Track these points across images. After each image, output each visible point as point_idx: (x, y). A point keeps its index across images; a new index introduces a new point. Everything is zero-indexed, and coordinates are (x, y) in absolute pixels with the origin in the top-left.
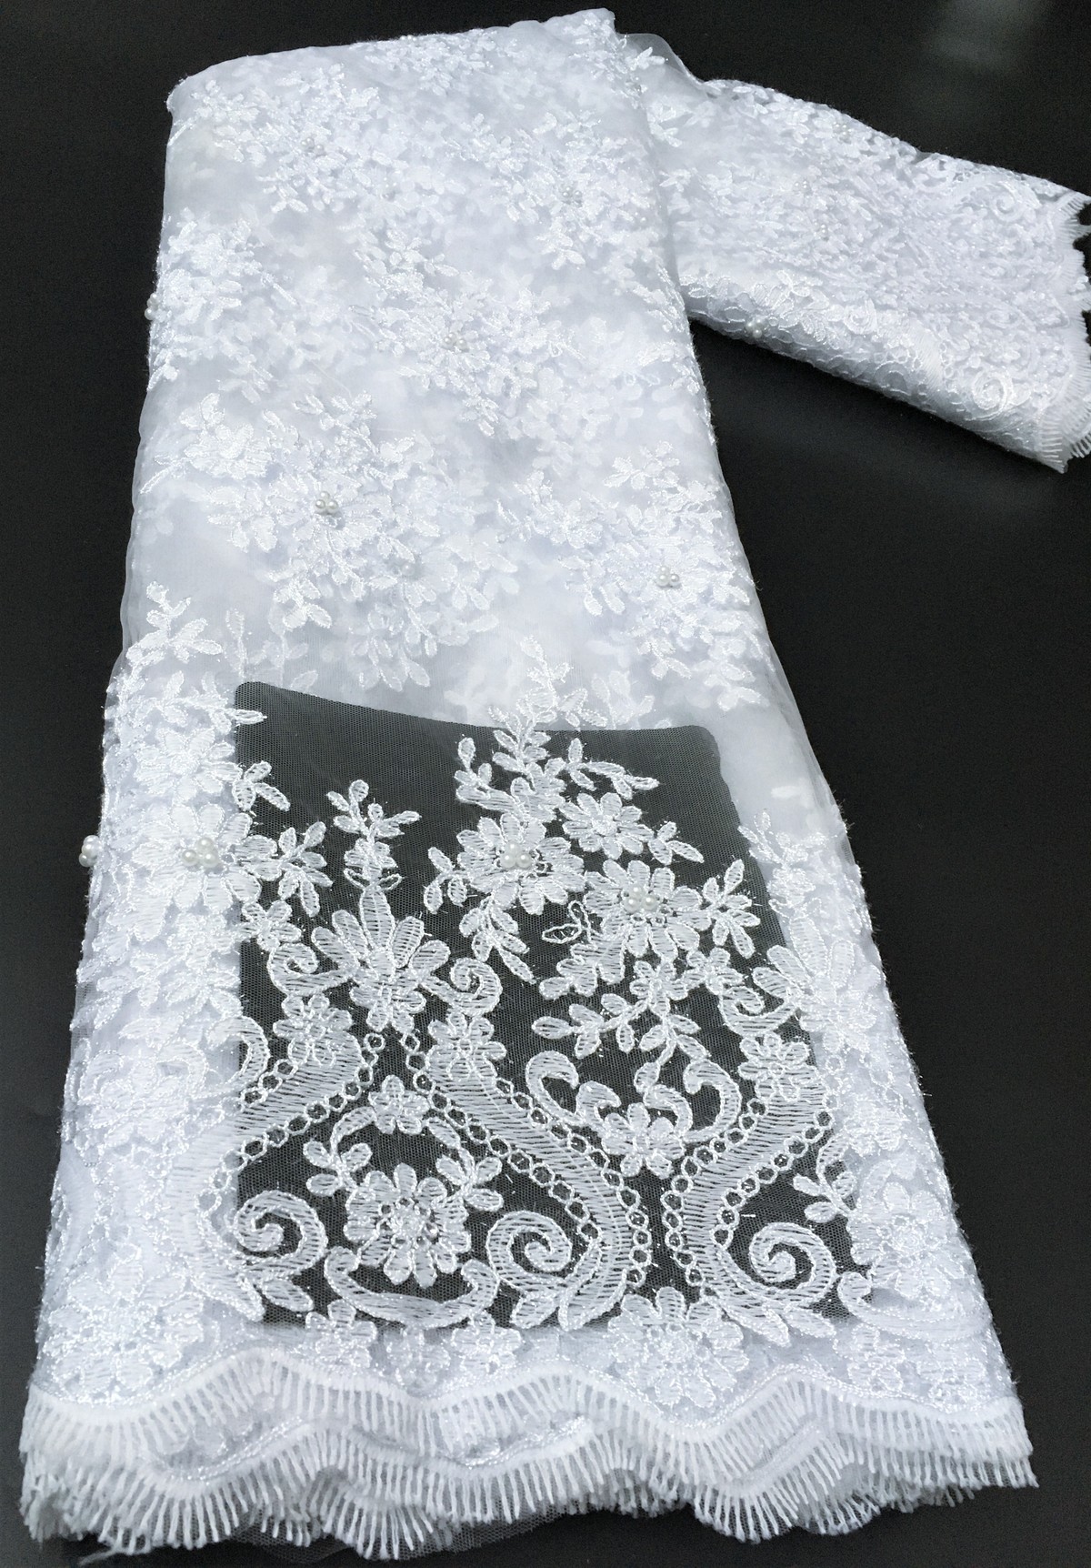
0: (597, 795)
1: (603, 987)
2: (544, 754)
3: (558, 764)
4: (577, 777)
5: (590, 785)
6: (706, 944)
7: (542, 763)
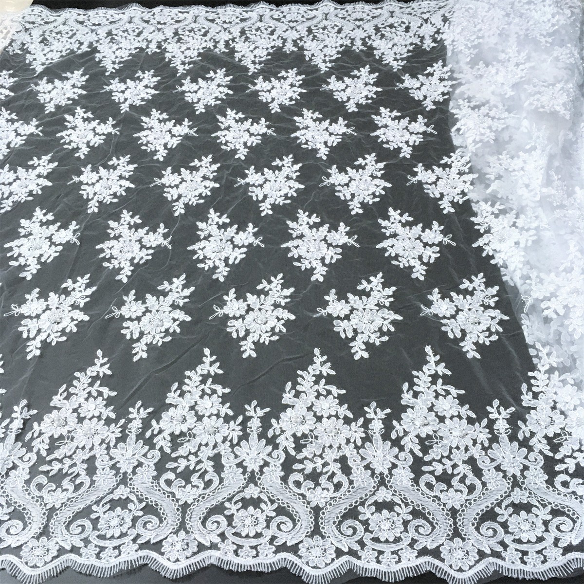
0: (445, 397)
1: (443, 457)
2: (430, 384)
3: (434, 387)
4: (440, 391)
5: (444, 393)
6: (475, 442)
7: (429, 388)
